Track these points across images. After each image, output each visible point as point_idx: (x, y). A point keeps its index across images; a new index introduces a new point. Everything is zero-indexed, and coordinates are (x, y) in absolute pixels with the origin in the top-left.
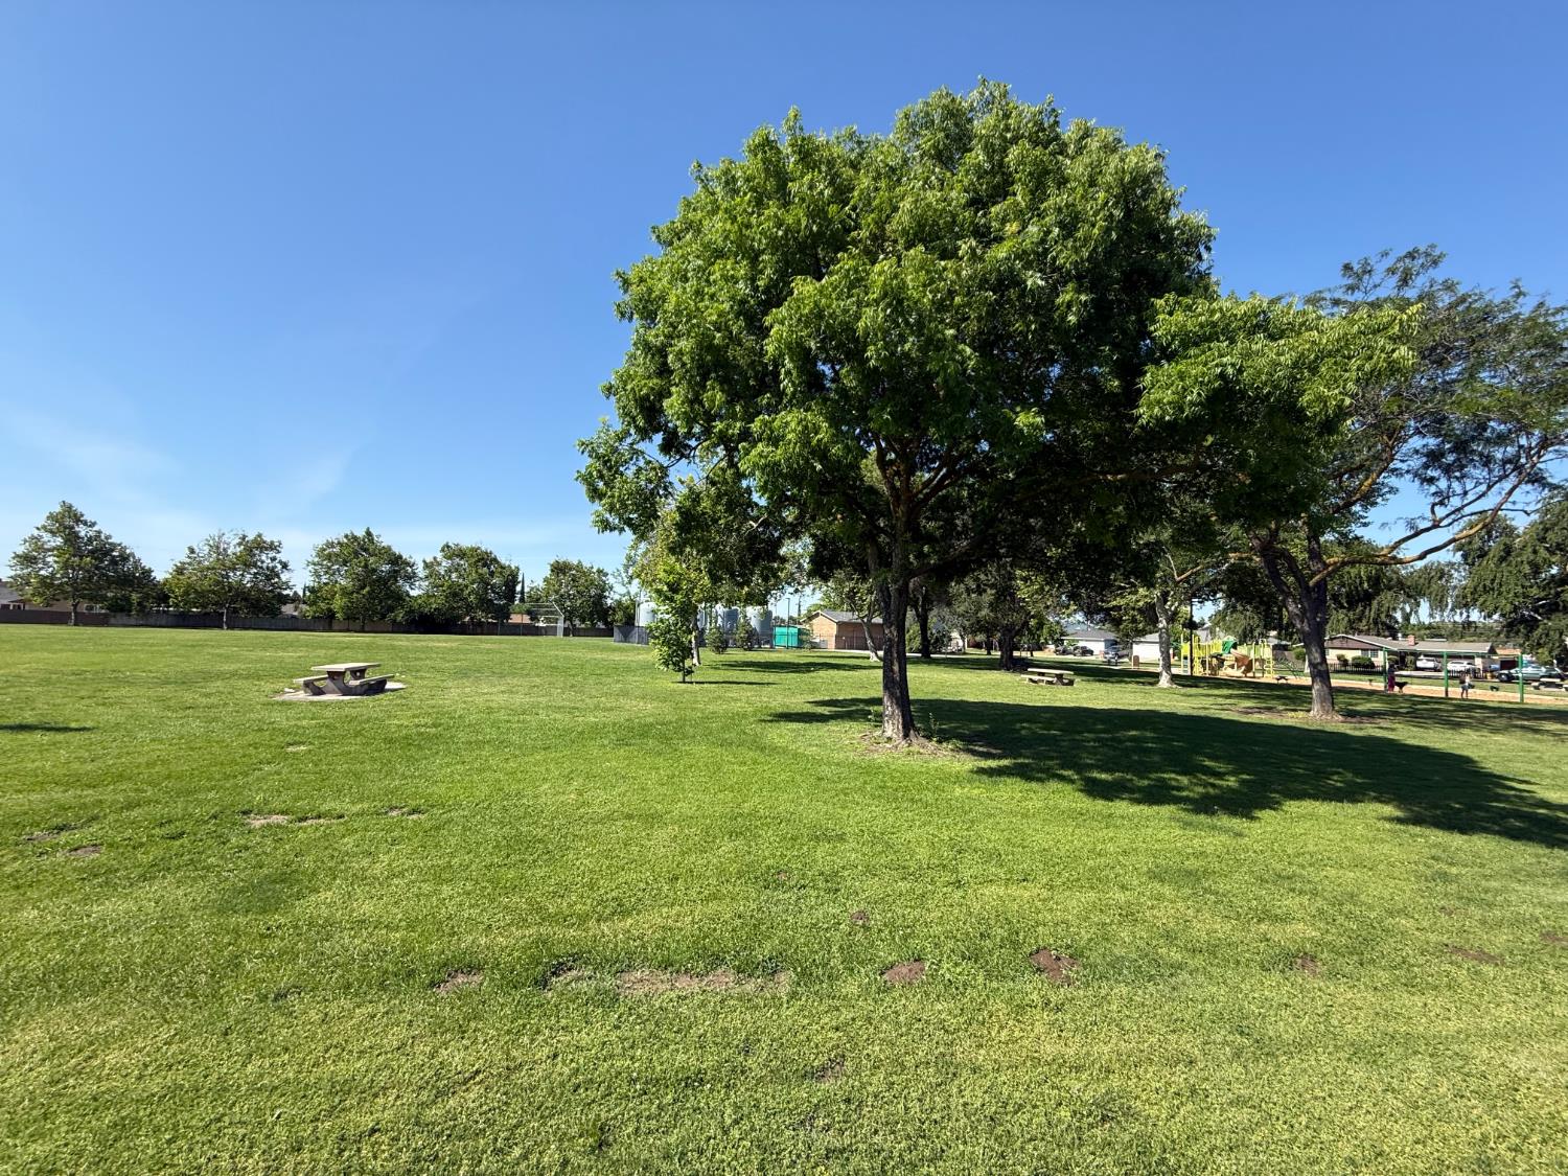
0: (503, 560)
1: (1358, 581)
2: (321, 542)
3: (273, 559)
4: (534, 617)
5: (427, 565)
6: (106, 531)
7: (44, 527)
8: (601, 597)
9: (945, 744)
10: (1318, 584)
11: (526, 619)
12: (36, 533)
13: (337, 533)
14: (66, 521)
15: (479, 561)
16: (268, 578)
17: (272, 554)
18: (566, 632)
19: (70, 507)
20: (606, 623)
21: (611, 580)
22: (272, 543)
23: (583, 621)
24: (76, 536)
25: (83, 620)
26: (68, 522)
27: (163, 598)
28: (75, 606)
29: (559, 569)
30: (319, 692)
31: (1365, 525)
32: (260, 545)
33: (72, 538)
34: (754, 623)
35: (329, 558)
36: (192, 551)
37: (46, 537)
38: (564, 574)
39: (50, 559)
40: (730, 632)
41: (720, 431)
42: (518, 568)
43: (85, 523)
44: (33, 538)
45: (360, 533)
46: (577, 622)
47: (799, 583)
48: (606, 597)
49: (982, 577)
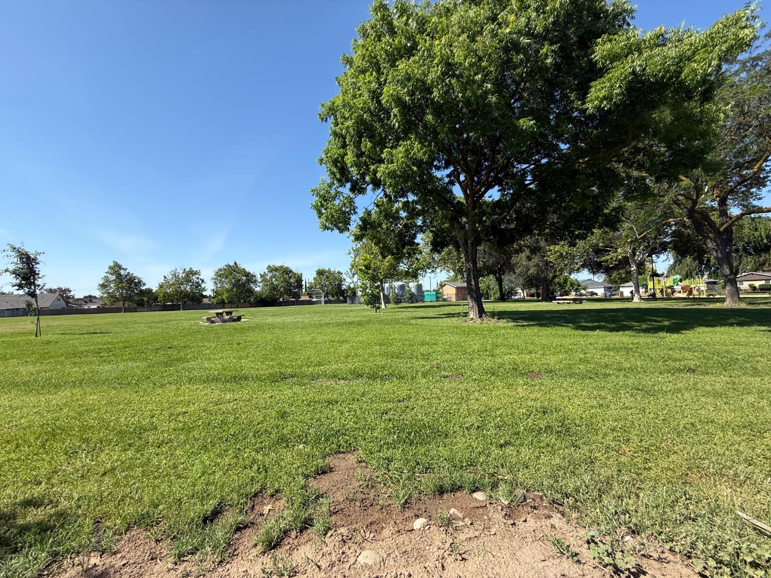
0: (294, 271)
1: (760, 239)
2: (216, 269)
3: (198, 278)
4: (310, 296)
5: (261, 276)
6: (131, 272)
7: (108, 272)
8: (340, 285)
9: (501, 320)
10: (726, 229)
11: (307, 298)
12: (106, 275)
13: (222, 265)
14: (116, 269)
15: (284, 272)
16: (197, 287)
17: (197, 276)
18: (326, 302)
19: (117, 263)
20: (344, 297)
21: (344, 276)
22: (196, 271)
23: (333, 296)
24: (120, 274)
25: (127, 310)
26: (117, 269)
27: (156, 299)
28: (124, 304)
29: (320, 273)
30: (213, 322)
31: (760, 199)
32: (192, 273)
33: (119, 276)
34: (413, 290)
35: (220, 276)
36: (165, 277)
37: (110, 276)
38: (323, 275)
39: (112, 285)
40: (402, 295)
41: (373, 170)
42: (301, 274)
43: (123, 269)
44: (105, 277)
45: (232, 264)
46: (330, 298)
47: (433, 267)
48: (343, 285)
49: (522, 243)
